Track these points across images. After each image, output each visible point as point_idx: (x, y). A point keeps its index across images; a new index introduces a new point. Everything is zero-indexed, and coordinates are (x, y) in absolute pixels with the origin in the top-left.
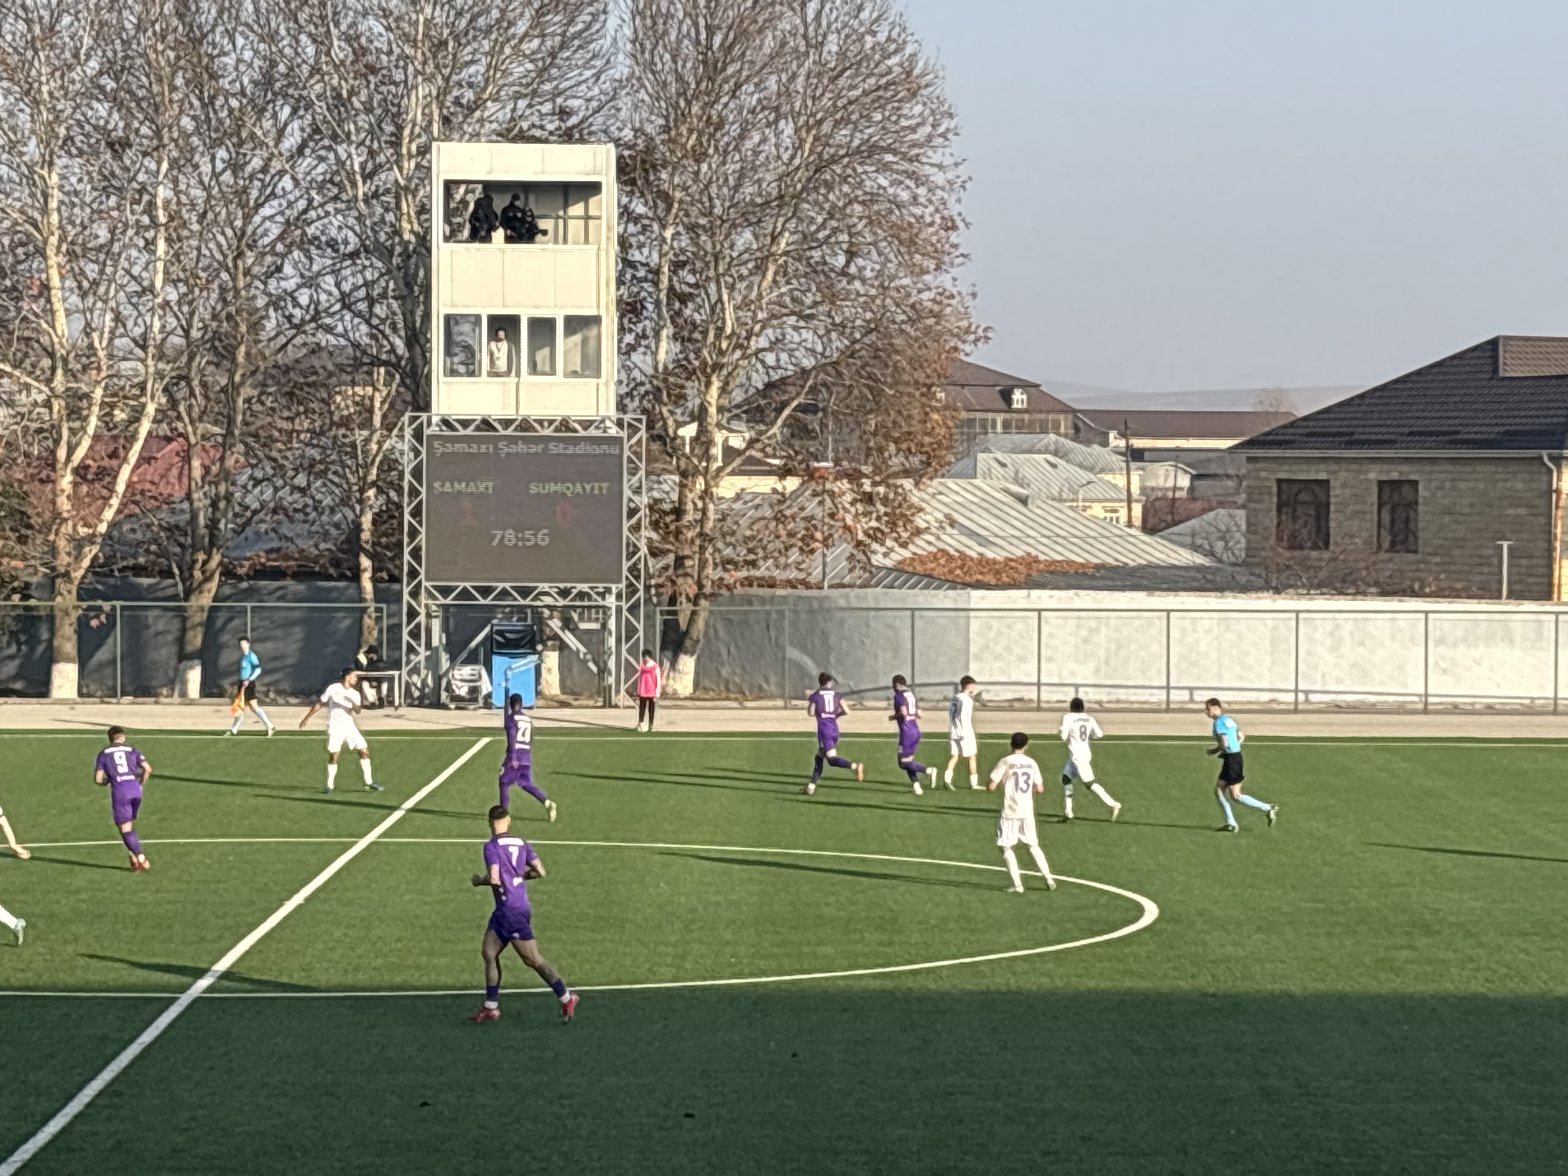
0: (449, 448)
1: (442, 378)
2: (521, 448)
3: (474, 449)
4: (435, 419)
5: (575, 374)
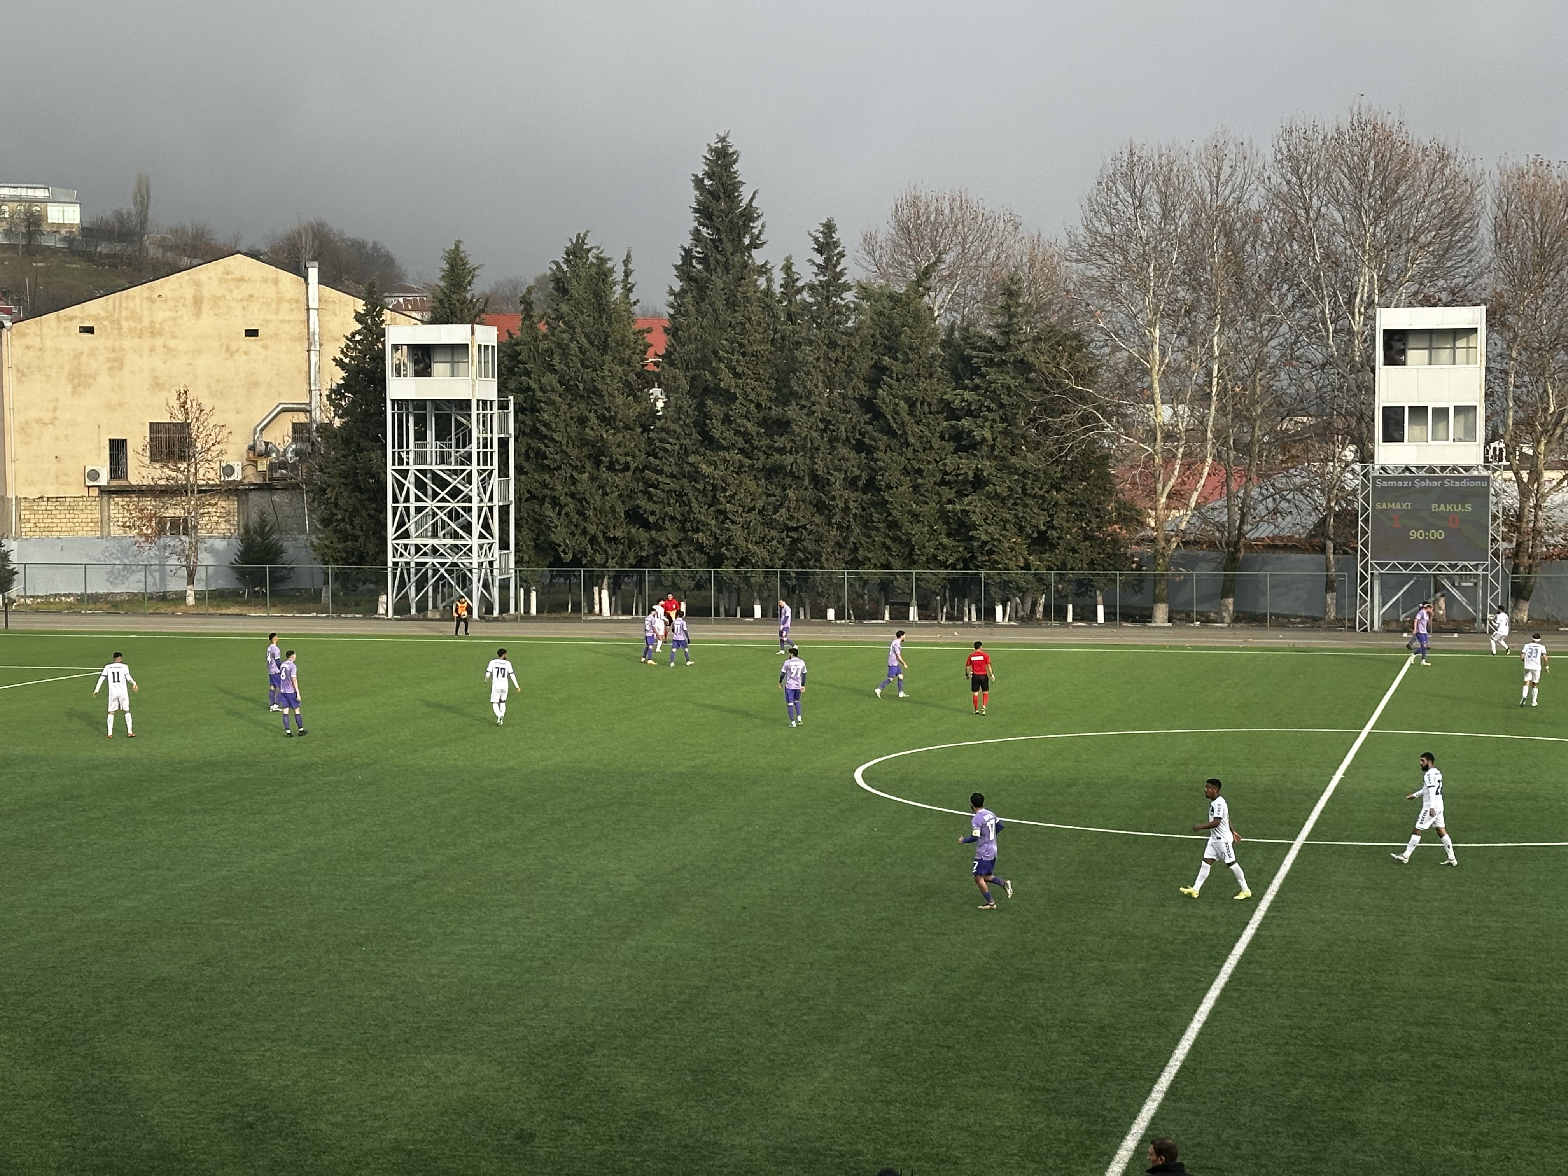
0: (1385, 484)
1: (1381, 443)
2: (1428, 483)
3: (1400, 484)
4: (1376, 467)
5: (1460, 440)
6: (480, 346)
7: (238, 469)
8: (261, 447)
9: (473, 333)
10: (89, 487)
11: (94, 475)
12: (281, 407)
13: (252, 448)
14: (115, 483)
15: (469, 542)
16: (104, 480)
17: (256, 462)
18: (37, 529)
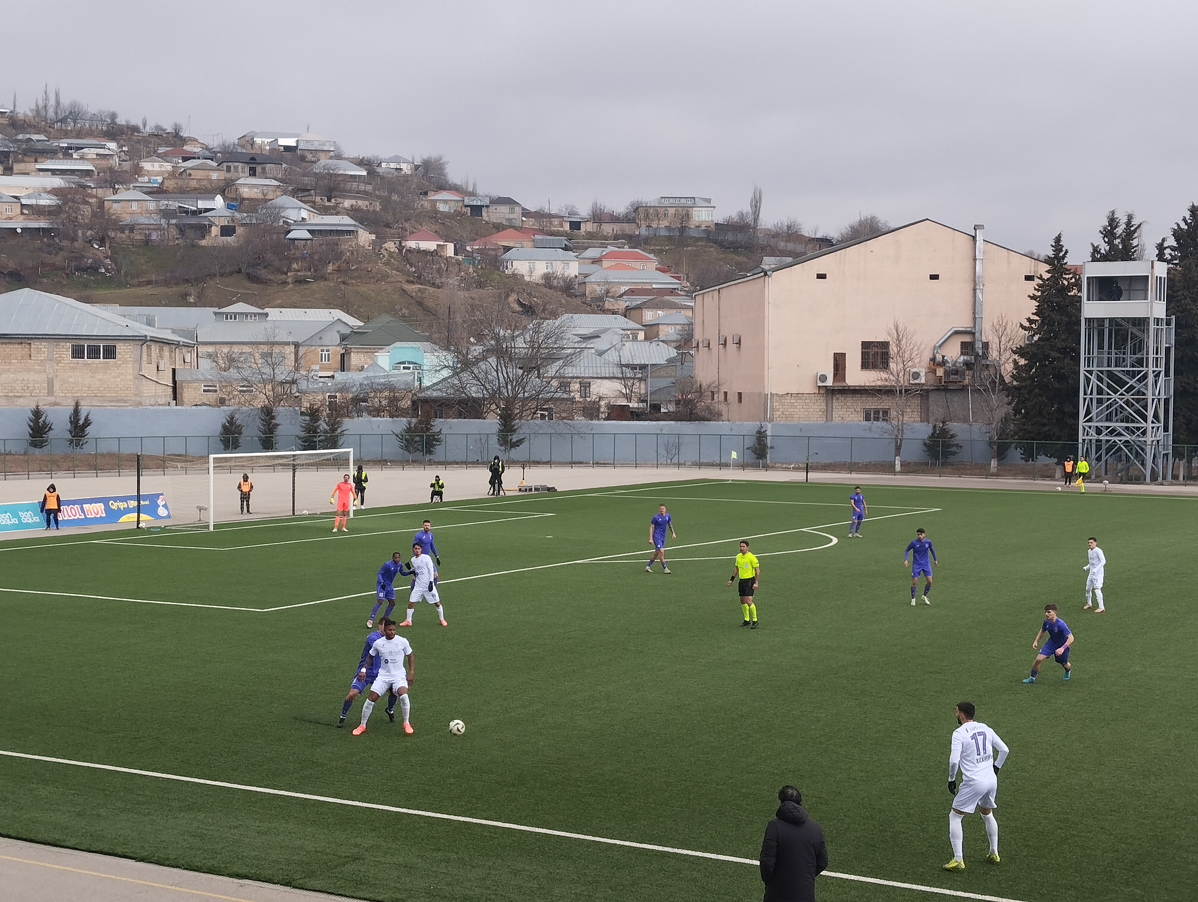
6: (1157, 276)
7: (922, 374)
8: (939, 358)
9: (1152, 267)
10: (819, 387)
11: (823, 378)
12: (953, 330)
13: (933, 359)
14: (836, 384)
15: (1144, 424)
16: (830, 382)
17: (935, 370)
18: (784, 416)
